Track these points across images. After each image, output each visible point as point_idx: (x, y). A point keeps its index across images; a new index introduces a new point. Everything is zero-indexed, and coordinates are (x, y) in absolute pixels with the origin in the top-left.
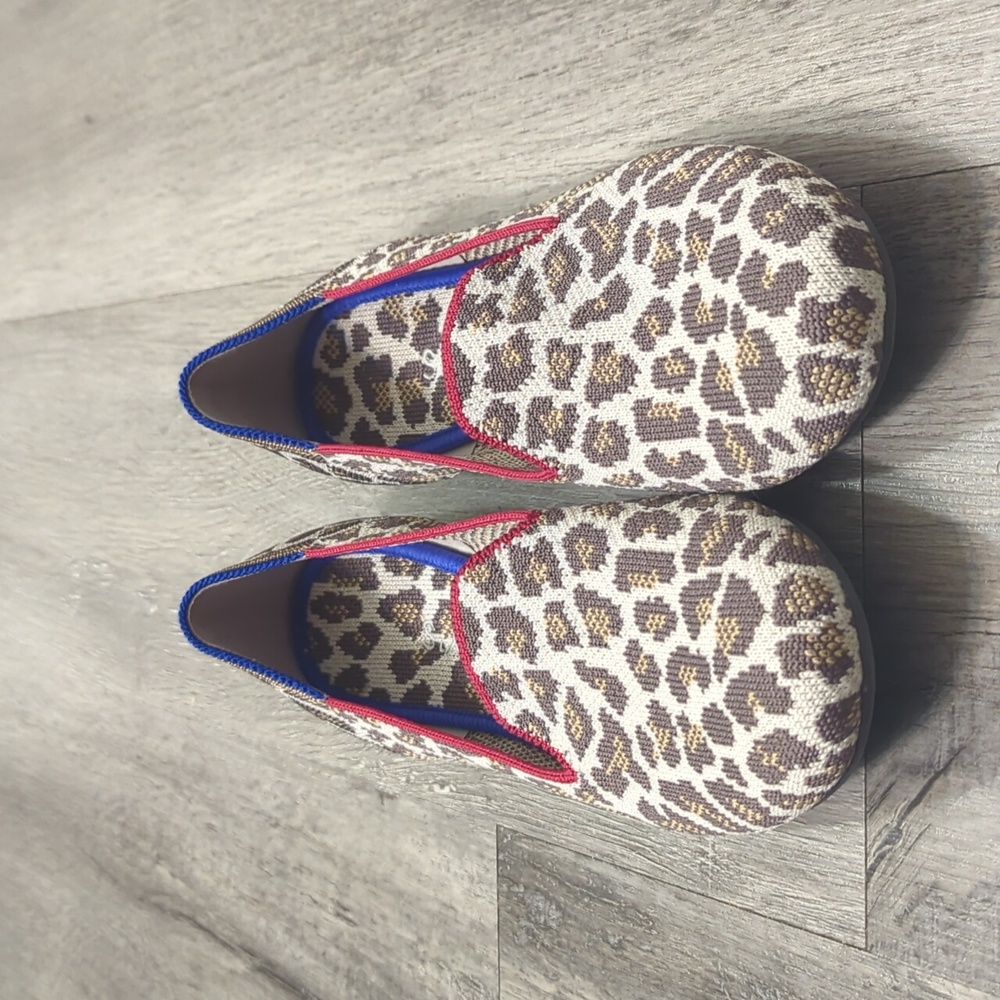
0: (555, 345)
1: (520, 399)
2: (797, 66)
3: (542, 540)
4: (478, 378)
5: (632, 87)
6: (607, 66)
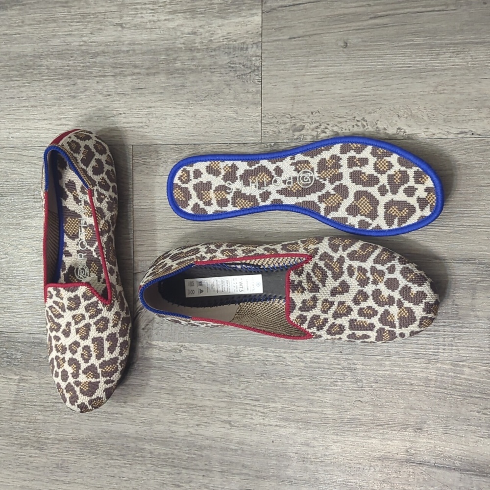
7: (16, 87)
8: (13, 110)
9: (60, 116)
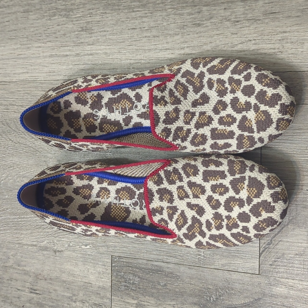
0: (187, 112)
1: (173, 127)
2: (241, 39)
3: (174, 168)
4: (161, 120)
5: (176, 37)
6: (166, 30)
7: (138, 18)
8: (135, 41)
9: (182, 46)
